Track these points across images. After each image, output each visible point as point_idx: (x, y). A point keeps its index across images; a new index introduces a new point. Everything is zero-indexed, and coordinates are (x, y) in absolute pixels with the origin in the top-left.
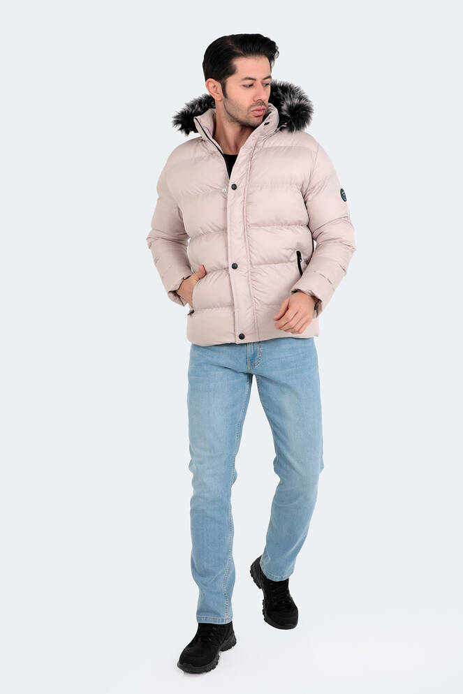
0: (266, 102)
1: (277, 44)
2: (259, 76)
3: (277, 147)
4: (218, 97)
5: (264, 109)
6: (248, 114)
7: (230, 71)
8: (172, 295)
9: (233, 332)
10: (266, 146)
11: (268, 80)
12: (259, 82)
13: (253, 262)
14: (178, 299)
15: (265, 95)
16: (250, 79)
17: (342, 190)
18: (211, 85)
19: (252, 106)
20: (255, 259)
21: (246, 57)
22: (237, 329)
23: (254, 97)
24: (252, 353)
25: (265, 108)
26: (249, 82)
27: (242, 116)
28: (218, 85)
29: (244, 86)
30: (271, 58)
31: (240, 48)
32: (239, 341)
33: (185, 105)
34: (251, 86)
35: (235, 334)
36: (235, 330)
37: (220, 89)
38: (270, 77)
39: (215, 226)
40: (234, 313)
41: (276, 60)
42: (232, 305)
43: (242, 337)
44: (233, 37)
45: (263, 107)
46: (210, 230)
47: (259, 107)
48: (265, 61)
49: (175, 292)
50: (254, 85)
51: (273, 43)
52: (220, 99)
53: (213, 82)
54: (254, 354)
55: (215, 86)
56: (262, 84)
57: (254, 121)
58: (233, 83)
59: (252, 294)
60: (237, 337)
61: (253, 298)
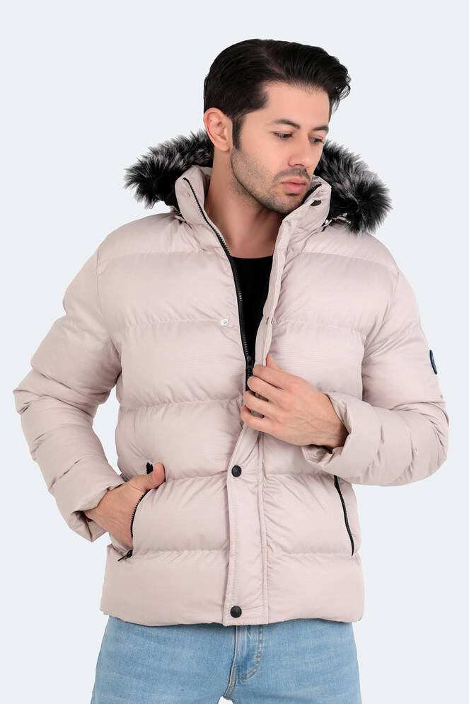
0: (311, 171)
1: (350, 73)
2: (308, 123)
3: (329, 256)
4: (222, 145)
5: (304, 184)
6: (275, 186)
7: (254, 102)
8: (75, 518)
9: (221, 602)
10: (309, 249)
11: (320, 134)
12: (303, 134)
13: (268, 468)
14: (83, 525)
15: (312, 158)
16: (289, 123)
17: (431, 351)
18: (214, 120)
19: (283, 174)
21: (289, 83)
22: (229, 596)
23: (290, 159)
24: (245, 654)
25: (307, 181)
26: (286, 129)
27: (261, 190)
28: (227, 122)
29: (276, 134)
30: (334, 96)
31: (281, 66)
32: (229, 621)
33: (149, 151)
34: (286, 136)
35: (223, 606)
36: (224, 598)
37: (228, 132)
38: (325, 128)
39: (201, 388)
40: (228, 565)
41: (342, 102)
42: (227, 550)
43: (236, 612)
44: (271, 44)
45: (304, 179)
46: (188, 394)
47: (297, 178)
48: (321, 97)
49: (82, 515)
50: (294, 135)
51: (343, 70)
52: (225, 149)
53: (217, 115)
54: (248, 655)
55: (220, 124)
56: (310, 137)
57: (282, 201)
58: (256, 125)
59: (264, 530)
60: (228, 612)
61: (265, 537)
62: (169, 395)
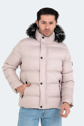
13: (47, 83)
20: (48, 82)
24: (44, 112)
36: (39, 105)
42: (40, 96)
46: (34, 70)
59: (46, 93)
60: (40, 107)
61: (46, 95)
62: (30, 70)
